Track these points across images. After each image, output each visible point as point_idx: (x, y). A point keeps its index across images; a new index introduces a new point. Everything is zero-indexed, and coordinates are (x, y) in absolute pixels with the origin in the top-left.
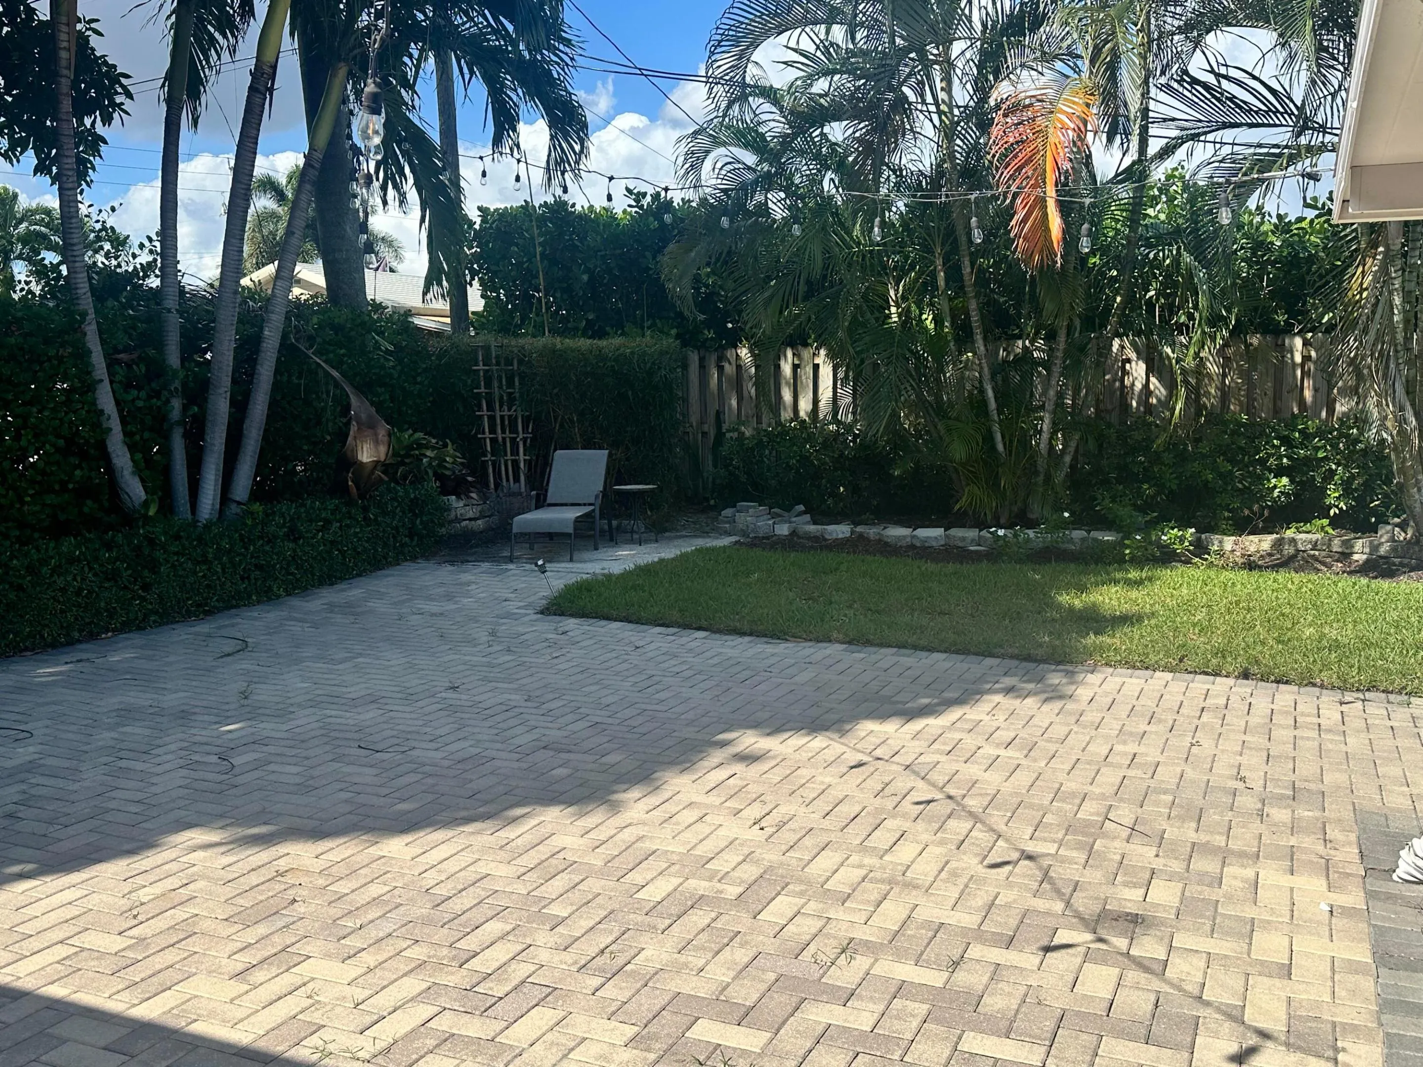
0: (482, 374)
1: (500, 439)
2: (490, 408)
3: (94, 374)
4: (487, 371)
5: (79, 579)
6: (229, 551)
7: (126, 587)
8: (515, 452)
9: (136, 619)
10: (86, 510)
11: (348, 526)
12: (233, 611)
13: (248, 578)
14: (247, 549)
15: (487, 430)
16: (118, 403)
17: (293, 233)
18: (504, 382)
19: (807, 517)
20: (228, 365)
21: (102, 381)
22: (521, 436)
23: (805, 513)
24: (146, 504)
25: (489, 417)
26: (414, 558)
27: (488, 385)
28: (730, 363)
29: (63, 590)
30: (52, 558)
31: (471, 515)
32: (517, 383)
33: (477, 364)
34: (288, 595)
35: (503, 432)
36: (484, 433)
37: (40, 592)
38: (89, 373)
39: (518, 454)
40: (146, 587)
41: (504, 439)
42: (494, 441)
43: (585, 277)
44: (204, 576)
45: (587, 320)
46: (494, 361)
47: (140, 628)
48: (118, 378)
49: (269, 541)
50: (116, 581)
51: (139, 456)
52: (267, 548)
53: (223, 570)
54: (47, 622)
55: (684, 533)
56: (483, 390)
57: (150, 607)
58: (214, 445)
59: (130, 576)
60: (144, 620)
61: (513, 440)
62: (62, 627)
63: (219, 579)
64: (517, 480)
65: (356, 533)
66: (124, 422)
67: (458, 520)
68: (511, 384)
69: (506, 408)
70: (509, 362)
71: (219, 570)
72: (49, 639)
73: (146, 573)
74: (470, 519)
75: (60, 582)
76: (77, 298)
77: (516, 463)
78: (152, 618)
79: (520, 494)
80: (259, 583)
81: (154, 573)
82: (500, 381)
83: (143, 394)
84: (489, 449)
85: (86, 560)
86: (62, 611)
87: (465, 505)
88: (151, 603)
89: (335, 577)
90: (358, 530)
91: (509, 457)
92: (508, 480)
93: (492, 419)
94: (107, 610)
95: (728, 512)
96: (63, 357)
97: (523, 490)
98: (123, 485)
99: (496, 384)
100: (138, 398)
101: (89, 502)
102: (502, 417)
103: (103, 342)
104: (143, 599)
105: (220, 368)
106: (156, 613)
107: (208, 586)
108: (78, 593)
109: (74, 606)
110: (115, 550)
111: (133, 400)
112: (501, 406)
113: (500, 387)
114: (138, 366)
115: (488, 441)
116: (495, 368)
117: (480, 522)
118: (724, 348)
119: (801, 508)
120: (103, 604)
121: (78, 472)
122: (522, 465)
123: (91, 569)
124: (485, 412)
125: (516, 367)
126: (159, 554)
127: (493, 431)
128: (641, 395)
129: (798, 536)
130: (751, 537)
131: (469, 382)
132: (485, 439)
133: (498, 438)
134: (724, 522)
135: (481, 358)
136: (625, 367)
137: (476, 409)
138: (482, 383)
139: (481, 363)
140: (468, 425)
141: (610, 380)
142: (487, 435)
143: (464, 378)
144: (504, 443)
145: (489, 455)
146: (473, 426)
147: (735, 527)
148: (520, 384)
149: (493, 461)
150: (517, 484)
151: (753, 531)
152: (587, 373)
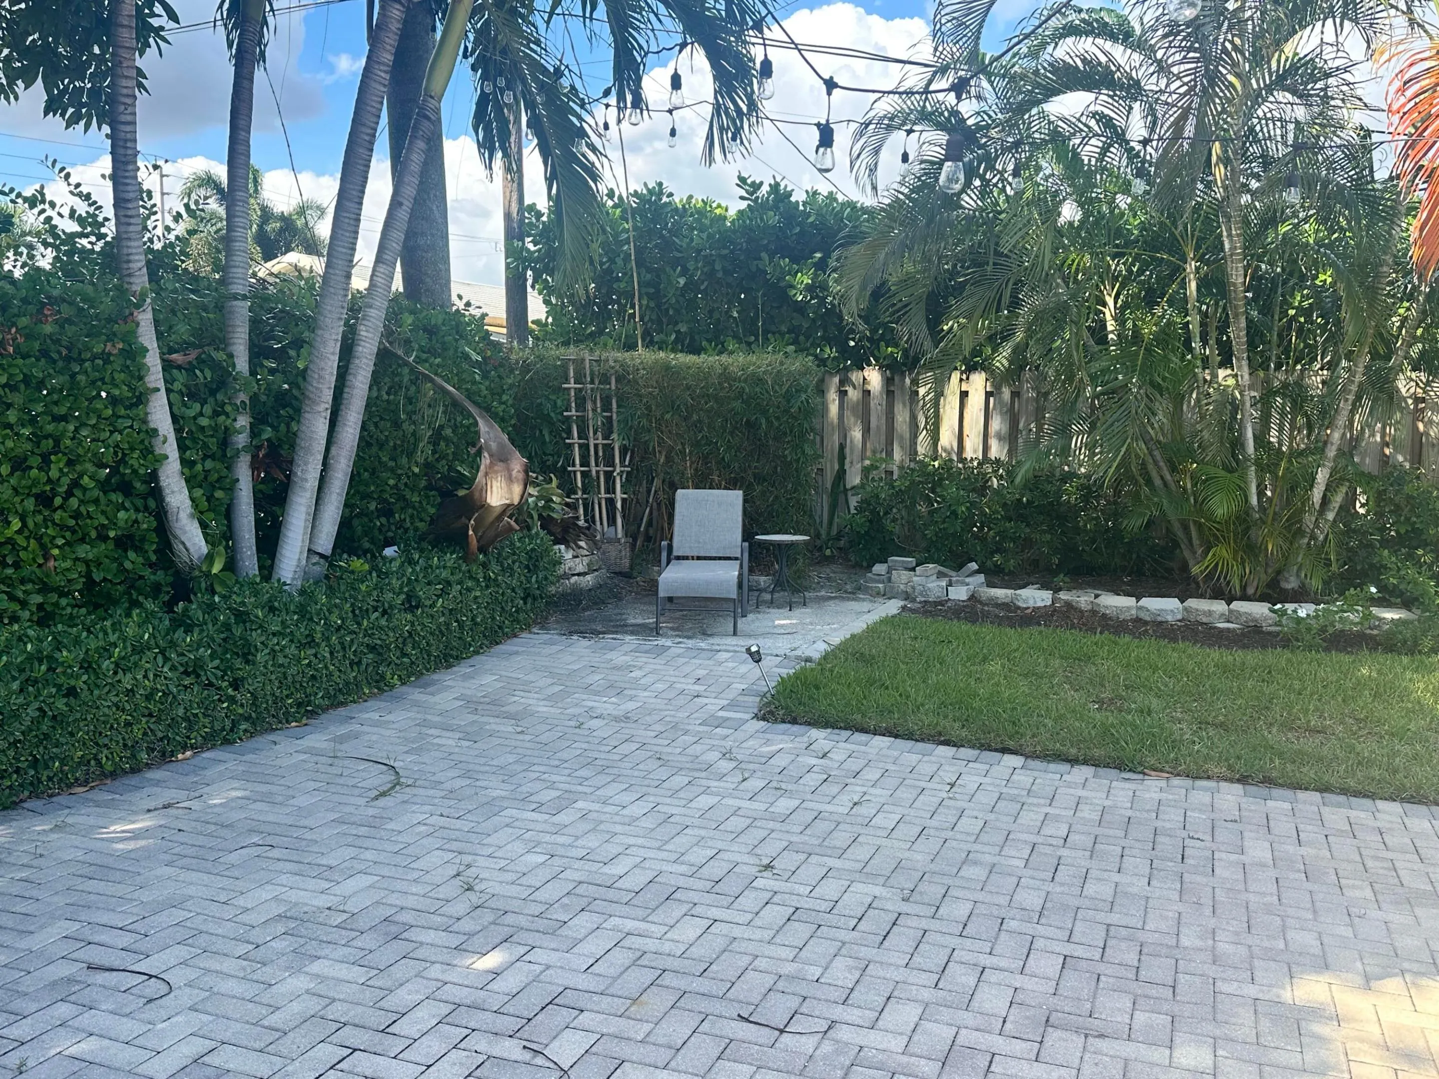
0: (573, 393)
1: (594, 473)
2: (582, 434)
3: (147, 379)
4: (580, 390)
5: (151, 676)
6: (339, 629)
7: (211, 684)
8: (611, 489)
9: (223, 729)
10: (128, 565)
11: (469, 590)
12: (342, 711)
13: (359, 663)
14: (359, 624)
15: (577, 462)
16: (175, 419)
17: (401, 204)
18: (599, 404)
19: (981, 578)
20: (332, 373)
21: (158, 390)
22: (618, 470)
23: (978, 572)
24: (210, 558)
25: (581, 446)
26: (528, 627)
27: (581, 406)
28: (854, 387)
29: (130, 692)
30: (115, 645)
31: (580, 568)
32: (614, 405)
33: (567, 381)
34: (403, 684)
35: (597, 465)
36: (574, 465)
37: (99, 698)
38: (141, 378)
39: (614, 493)
40: (236, 684)
41: (598, 472)
42: (585, 475)
43: (682, 281)
44: (309, 665)
45: (678, 332)
46: (588, 379)
47: (227, 742)
48: (177, 386)
49: (385, 612)
50: (198, 676)
51: (198, 492)
52: (383, 622)
53: (331, 653)
54: (106, 741)
55: (823, 593)
56: (573, 412)
57: (241, 711)
58: (306, 480)
59: (217, 668)
60: (232, 730)
61: (609, 476)
62: (125, 745)
63: (326, 667)
64: (612, 521)
65: (476, 598)
66: (182, 447)
67: (566, 576)
68: (607, 407)
69: (599, 434)
70: (605, 379)
71: (327, 655)
72: (109, 767)
73: (238, 663)
74: (579, 575)
75: (127, 681)
76: (130, 275)
77: (611, 502)
78: (243, 727)
79: (618, 540)
80: (371, 669)
81: (247, 662)
82: (595, 402)
83: (208, 410)
84: (579, 485)
85: (158, 646)
86: (128, 724)
87: (575, 557)
88: (242, 705)
89: (452, 656)
90: (478, 594)
91: (603, 495)
92: (601, 524)
93: (584, 448)
94: (186, 719)
95: (879, 568)
96: (110, 354)
97: (620, 536)
98: (178, 532)
99: (589, 406)
100: (201, 414)
101: (131, 555)
102: (596, 446)
103: (159, 336)
104: (232, 700)
105: (320, 377)
106: (247, 719)
107: (313, 677)
108: (149, 697)
109: (144, 716)
110: (196, 630)
111: (195, 418)
112: (595, 433)
113: (595, 411)
114: (202, 371)
115: (579, 475)
116: (589, 386)
117: (588, 577)
118: (847, 369)
119: (974, 566)
120: (181, 712)
121: (122, 515)
122: (619, 505)
123: (166, 659)
124: (575, 439)
125: (613, 387)
126: (256, 637)
127: (585, 462)
128: (776, 424)
129: (981, 602)
130: (920, 602)
131: (559, 402)
132: (575, 472)
133: (590, 471)
134: (879, 582)
135: (572, 374)
136: (758, 389)
137: (565, 435)
138: (573, 405)
139: (572, 381)
140: (552, 455)
141: (737, 404)
142: (578, 467)
143: (553, 397)
144: (598, 478)
145: (580, 493)
146: (559, 457)
147: (893, 588)
148: (619, 406)
149: (584, 500)
150: (612, 529)
151: (921, 594)
152: (708, 395)
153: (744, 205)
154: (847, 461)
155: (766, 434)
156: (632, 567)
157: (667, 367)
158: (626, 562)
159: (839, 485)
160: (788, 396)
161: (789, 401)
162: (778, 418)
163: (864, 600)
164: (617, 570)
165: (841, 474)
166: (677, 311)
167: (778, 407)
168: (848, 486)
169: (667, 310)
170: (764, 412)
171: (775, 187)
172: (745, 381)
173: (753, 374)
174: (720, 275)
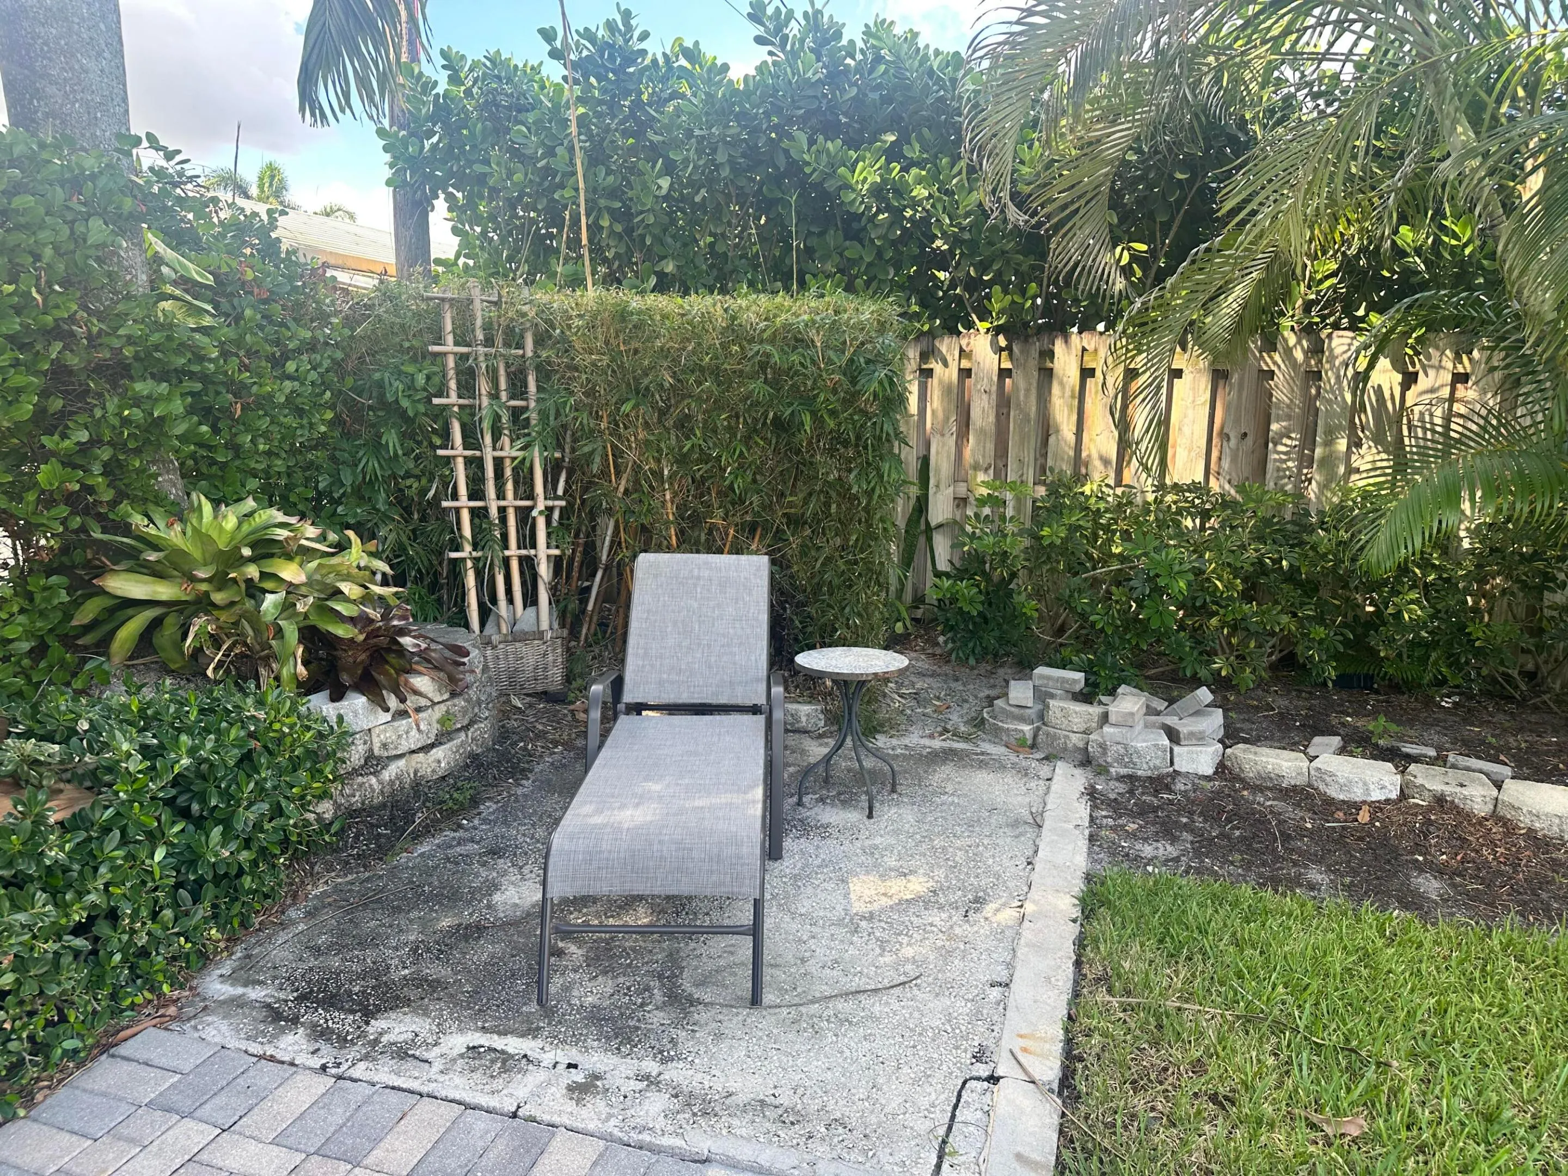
0: (451, 362)
1: (494, 512)
2: (471, 439)
4: (464, 357)
8: (528, 539)
15: (463, 490)
18: (503, 385)
19: (1218, 717)
22: (541, 504)
23: (1213, 708)
25: (468, 461)
27: (467, 386)
28: (946, 364)
31: (415, 740)
32: (532, 387)
33: (439, 340)
35: (501, 495)
36: (455, 497)
39: (534, 546)
41: (502, 510)
42: (479, 515)
46: (480, 336)
56: (453, 398)
61: (524, 515)
64: (531, 599)
67: (373, 763)
68: (518, 388)
69: (506, 440)
70: (514, 339)
77: (528, 565)
79: (540, 635)
82: (494, 382)
84: (467, 532)
87: (397, 718)
91: (513, 551)
92: (511, 601)
93: (475, 465)
95: (1019, 692)
97: (545, 625)
99: (484, 386)
102: (498, 463)
112: (496, 438)
113: (495, 396)
115: (465, 516)
116: (481, 350)
117: (438, 753)
118: (931, 334)
119: (1205, 695)
122: (544, 568)
124: (458, 450)
125: (529, 354)
127: (476, 493)
128: (831, 423)
129: (1246, 785)
130: (1120, 778)
131: (421, 380)
132: (458, 510)
133: (486, 509)
134: (1022, 719)
135: (449, 327)
136: (795, 358)
137: (438, 442)
138: (453, 385)
139: (450, 339)
140: (418, 478)
141: (757, 387)
142: (463, 500)
143: (410, 369)
144: (503, 519)
145: (468, 548)
146: (431, 481)
147: (1055, 737)
148: (540, 389)
149: (476, 560)
150: (531, 611)
151: (1120, 760)
152: (702, 369)
153: (762, 54)
154: (932, 482)
155: (810, 443)
156: (569, 678)
157: (622, 314)
158: (556, 675)
159: (918, 521)
160: (852, 372)
161: (854, 381)
162: (833, 413)
163: (1000, 766)
164: (540, 688)
165: (922, 506)
166: (658, 240)
167: (835, 391)
168: (933, 523)
169: (643, 237)
170: (809, 401)
171: (814, 19)
172: (772, 340)
173: (787, 327)
174: (725, 172)
